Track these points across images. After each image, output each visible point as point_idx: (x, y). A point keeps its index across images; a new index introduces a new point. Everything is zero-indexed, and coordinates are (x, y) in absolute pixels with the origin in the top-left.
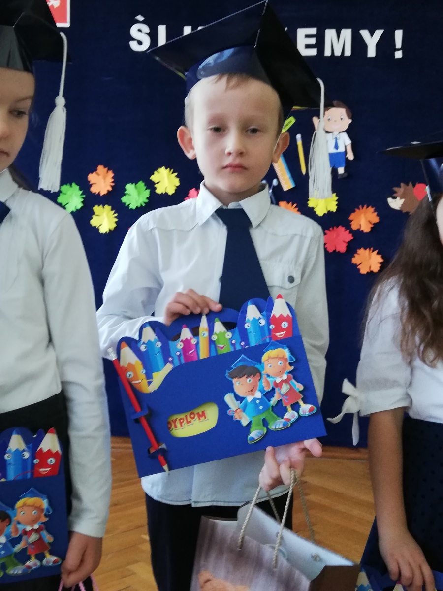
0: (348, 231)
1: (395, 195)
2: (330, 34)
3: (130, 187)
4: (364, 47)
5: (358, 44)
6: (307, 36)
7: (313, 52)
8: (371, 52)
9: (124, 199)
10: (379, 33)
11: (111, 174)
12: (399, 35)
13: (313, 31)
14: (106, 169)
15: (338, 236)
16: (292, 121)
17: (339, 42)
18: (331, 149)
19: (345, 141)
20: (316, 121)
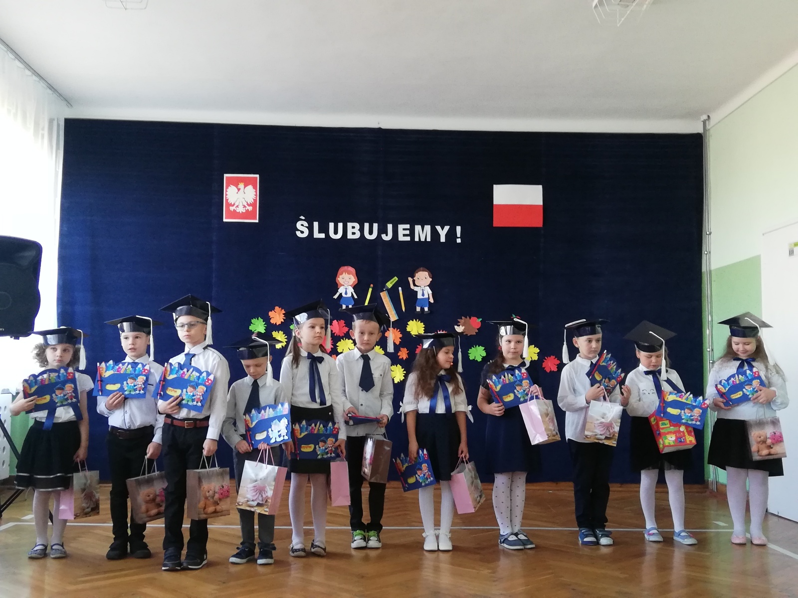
1: (459, 324)
2: (418, 228)
5: (435, 234)
6: (404, 229)
7: (408, 239)
8: (443, 239)
10: (447, 228)
12: (459, 229)
13: (408, 226)
14: (280, 309)
16: (396, 279)
17: (423, 233)
18: (420, 296)
19: (428, 291)
20: (410, 279)
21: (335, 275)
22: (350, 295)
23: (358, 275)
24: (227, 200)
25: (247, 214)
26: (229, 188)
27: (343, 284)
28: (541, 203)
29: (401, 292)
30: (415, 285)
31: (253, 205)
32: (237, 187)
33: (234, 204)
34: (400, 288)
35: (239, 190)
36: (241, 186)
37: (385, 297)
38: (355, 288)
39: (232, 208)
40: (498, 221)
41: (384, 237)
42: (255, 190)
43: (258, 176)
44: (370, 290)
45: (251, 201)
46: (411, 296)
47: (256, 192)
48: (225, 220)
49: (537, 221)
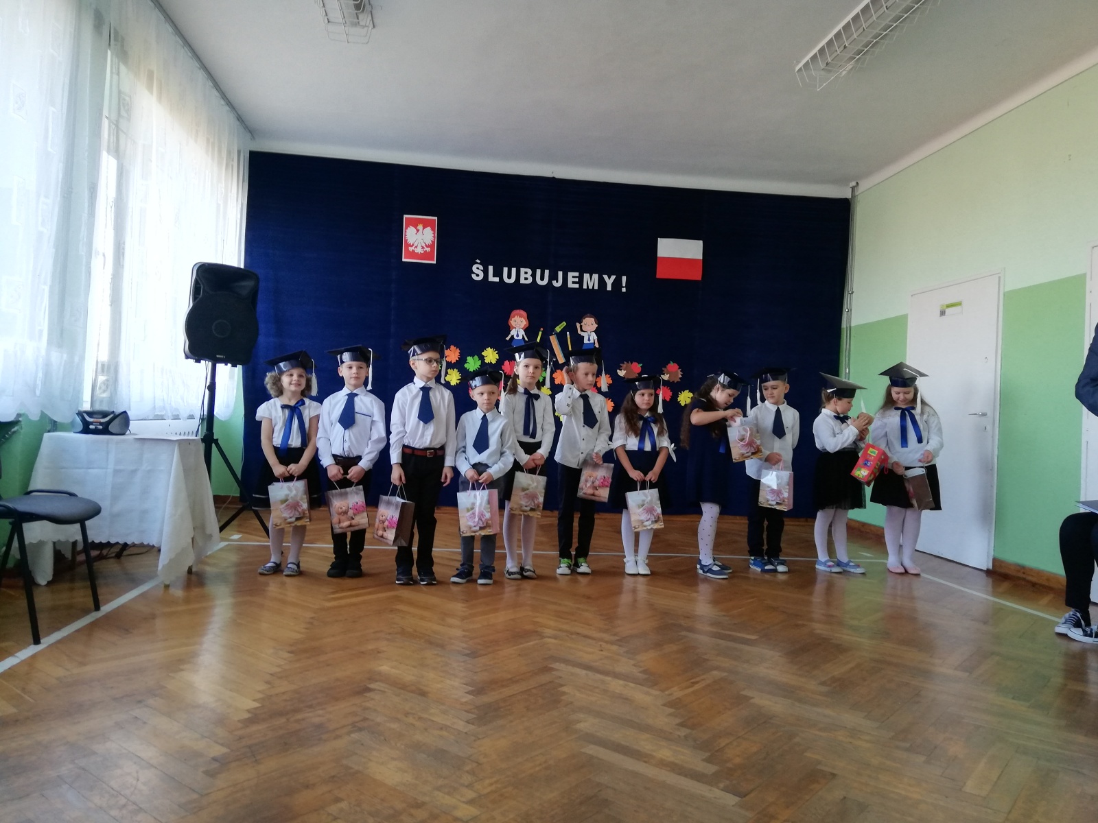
2: (586, 276)
3: (469, 359)
4: (606, 284)
5: (602, 283)
6: (573, 277)
7: (577, 286)
8: (609, 288)
9: (466, 366)
10: (613, 277)
11: (458, 351)
12: (624, 278)
13: (577, 274)
16: (564, 324)
17: (591, 281)
18: (586, 341)
19: (594, 337)
20: (578, 325)
21: (508, 318)
22: (522, 338)
23: (529, 318)
24: (406, 241)
25: (425, 255)
26: (409, 228)
27: (514, 326)
28: (700, 257)
29: (568, 337)
30: (582, 330)
31: (431, 246)
32: (416, 228)
33: (413, 245)
34: (568, 333)
35: (418, 231)
36: (420, 227)
37: (554, 340)
38: (527, 330)
39: (411, 249)
40: (661, 273)
41: (554, 283)
42: (432, 232)
43: (436, 218)
44: (540, 333)
45: (429, 242)
46: (578, 340)
47: (434, 234)
48: (404, 260)
49: (697, 275)
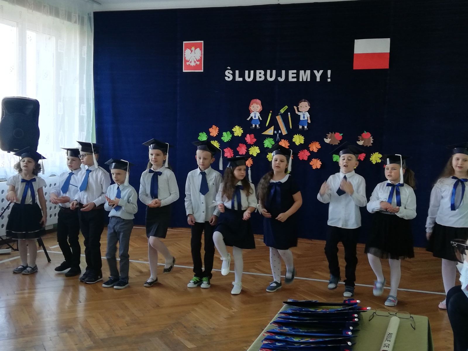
0: (308, 152)
1: (327, 137)
2: (302, 72)
3: (224, 134)
4: (316, 77)
5: (313, 76)
6: (293, 73)
7: (295, 80)
8: (318, 80)
9: (222, 138)
10: (321, 72)
11: (218, 128)
12: (329, 72)
13: (295, 71)
14: (216, 126)
15: (304, 153)
16: (286, 107)
17: (305, 76)
18: (302, 118)
19: (307, 115)
20: (295, 108)
21: (248, 105)
22: (258, 118)
24: (185, 58)
25: (196, 67)
26: (186, 50)
28: (388, 51)
30: (299, 111)
31: (200, 61)
32: (190, 49)
33: (189, 61)
34: (289, 113)
35: (192, 51)
36: (193, 48)
37: (279, 119)
38: (261, 113)
39: (188, 63)
40: (357, 65)
41: (279, 79)
42: (200, 51)
43: (202, 42)
44: (270, 114)
45: (198, 58)
46: (296, 119)
47: (202, 52)
48: (184, 71)
49: (385, 65)
